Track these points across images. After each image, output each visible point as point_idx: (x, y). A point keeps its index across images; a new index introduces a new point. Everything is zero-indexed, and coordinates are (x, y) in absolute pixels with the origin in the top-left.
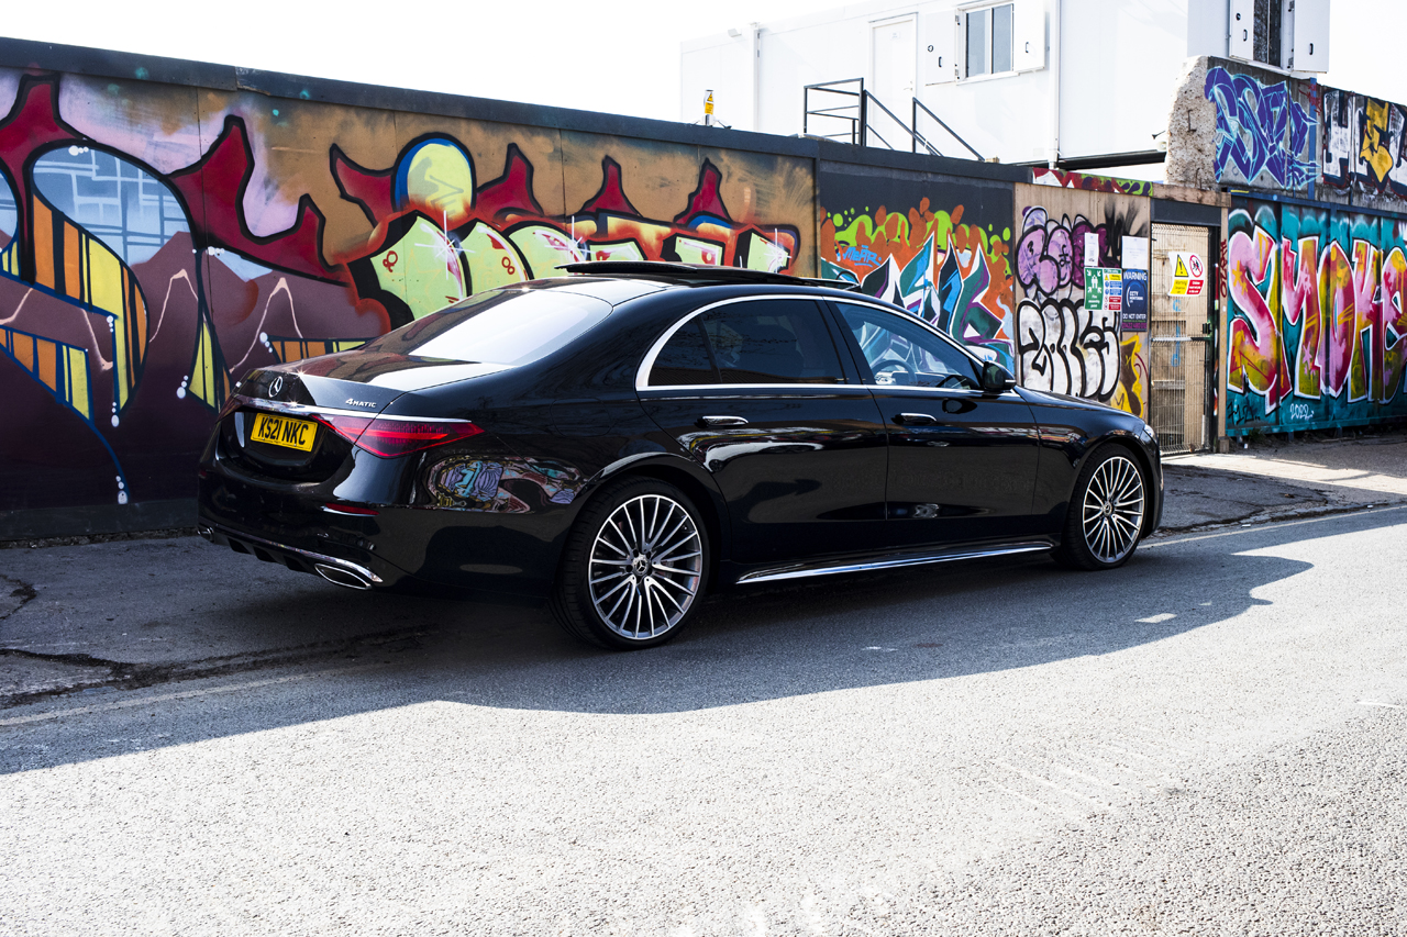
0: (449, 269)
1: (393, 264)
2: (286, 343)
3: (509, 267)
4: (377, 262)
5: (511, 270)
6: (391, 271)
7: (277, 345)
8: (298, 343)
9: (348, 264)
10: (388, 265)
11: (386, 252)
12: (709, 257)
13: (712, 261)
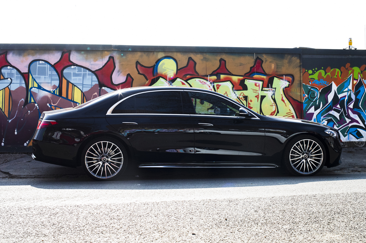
12: (257, 85)
13: (259, 86)
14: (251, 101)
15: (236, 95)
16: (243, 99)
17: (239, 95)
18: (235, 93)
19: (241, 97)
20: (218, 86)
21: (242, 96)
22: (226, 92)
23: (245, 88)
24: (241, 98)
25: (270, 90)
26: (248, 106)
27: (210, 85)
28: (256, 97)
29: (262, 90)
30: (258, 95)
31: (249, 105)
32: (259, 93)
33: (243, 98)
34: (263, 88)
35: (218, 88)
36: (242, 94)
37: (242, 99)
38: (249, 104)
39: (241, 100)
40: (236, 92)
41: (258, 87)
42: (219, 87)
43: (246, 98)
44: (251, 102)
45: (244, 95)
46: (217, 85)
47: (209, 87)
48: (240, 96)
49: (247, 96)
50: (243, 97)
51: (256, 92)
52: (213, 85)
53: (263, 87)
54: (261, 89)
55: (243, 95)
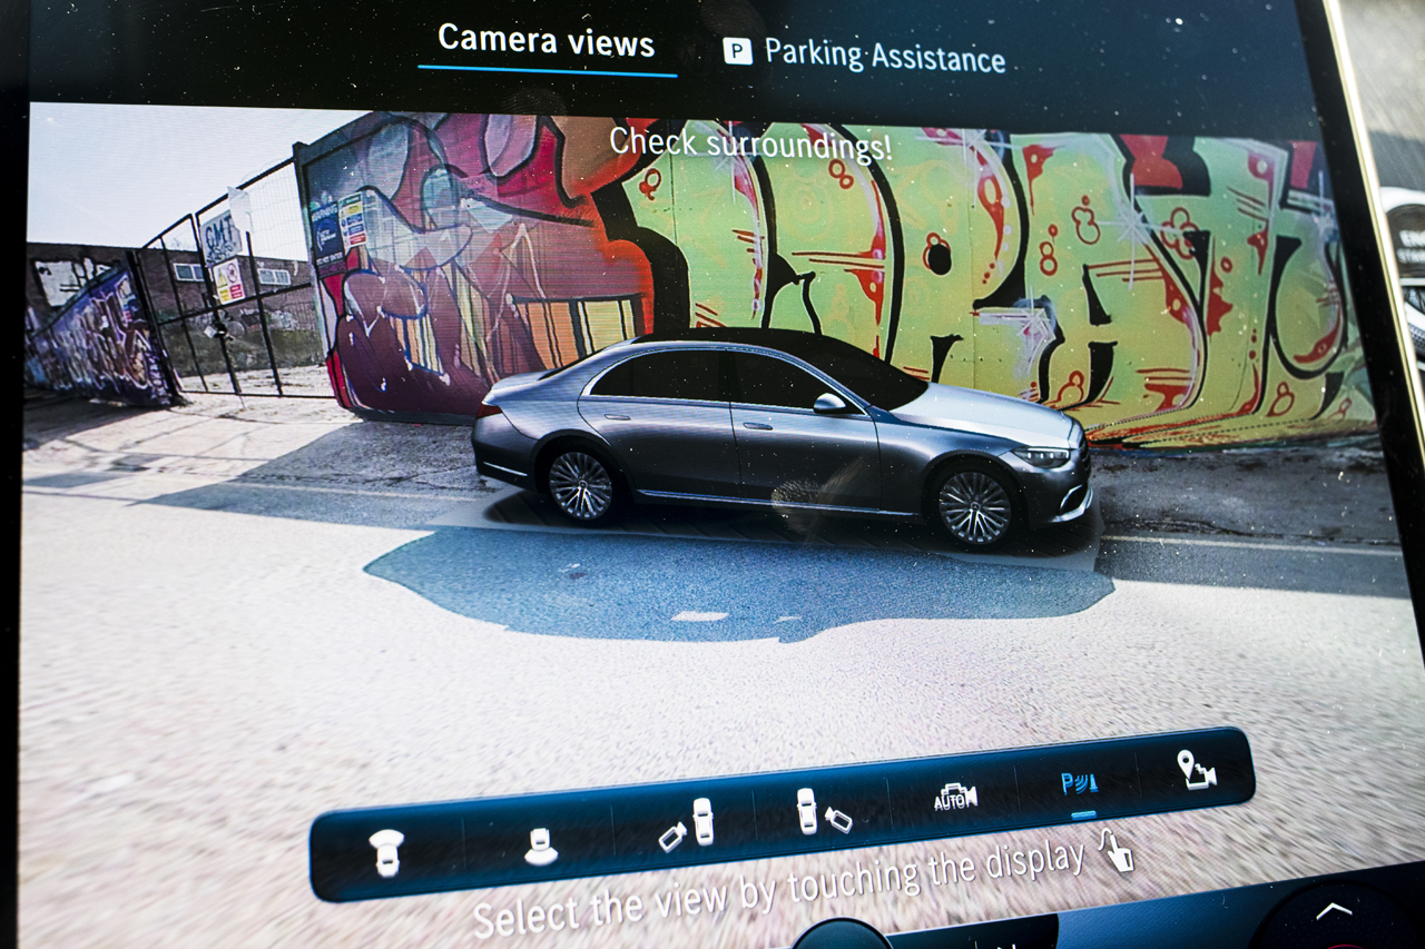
0: (738, 186)
1: (654, 188)
2: (530, 305)
3: (842, 176)
4: (631, 187)
5: (846, 182)
6: (652, 198)
7: (522, 307)
8: (540, 305)
9: (592, 194)
10: (646, 189)
11: (645, 171)
12: (1262, 167)
13: (1268, 176)
14: (1227, 265)
15: (1144, 220)
16: (1185, 250)
17: (1165, 224)
18: (1137, 208)
19: (1173, 234)
20: (1034, 159)
21: (1179, 233)
22: (1085, 200)
23: (1196, 181)
24: (1172, 241)
25: (1322, 210)
26: (1212, 293)
27: (985, 148)
28: (1253, 241)
29: (1284, 204)
30: (1264, 234)
31: (1216, 291)
32: (1267, 221)
33: (1182, 240)
34: (1292, 193)
35: (1035, 170)
36: (1180, 219)
37: (1176, 246)
38: (1216, 282)
39: (1173, 253)
40: (1143, 199)
41: (1265, 183)
42: (1044, 167)
43: (1199, 242)
44: (1224, 269)
45: (1188, 224)
46: (1028, 152)
47: (982, 161)
48: (1167, 229)
49: (1207, 234)
50: (1185, 234)
51: (1257, 213)
52: (1002, 152)
53: (1287, 187)
54: (1277, 194)
55: (1182, 227)
